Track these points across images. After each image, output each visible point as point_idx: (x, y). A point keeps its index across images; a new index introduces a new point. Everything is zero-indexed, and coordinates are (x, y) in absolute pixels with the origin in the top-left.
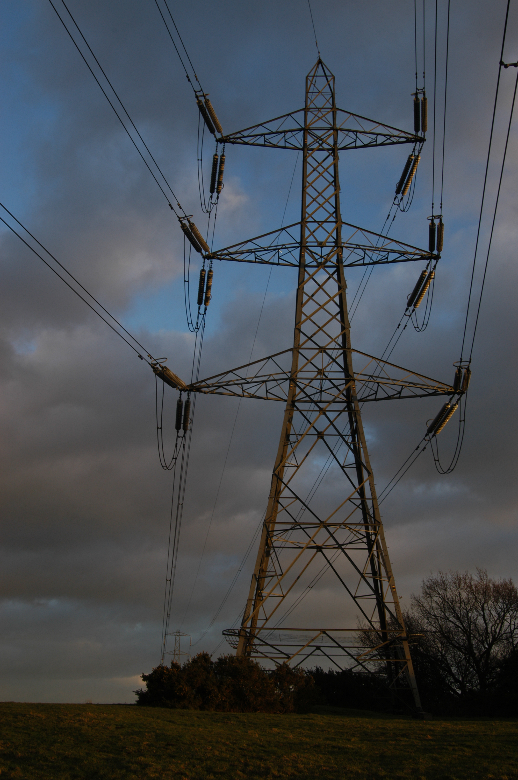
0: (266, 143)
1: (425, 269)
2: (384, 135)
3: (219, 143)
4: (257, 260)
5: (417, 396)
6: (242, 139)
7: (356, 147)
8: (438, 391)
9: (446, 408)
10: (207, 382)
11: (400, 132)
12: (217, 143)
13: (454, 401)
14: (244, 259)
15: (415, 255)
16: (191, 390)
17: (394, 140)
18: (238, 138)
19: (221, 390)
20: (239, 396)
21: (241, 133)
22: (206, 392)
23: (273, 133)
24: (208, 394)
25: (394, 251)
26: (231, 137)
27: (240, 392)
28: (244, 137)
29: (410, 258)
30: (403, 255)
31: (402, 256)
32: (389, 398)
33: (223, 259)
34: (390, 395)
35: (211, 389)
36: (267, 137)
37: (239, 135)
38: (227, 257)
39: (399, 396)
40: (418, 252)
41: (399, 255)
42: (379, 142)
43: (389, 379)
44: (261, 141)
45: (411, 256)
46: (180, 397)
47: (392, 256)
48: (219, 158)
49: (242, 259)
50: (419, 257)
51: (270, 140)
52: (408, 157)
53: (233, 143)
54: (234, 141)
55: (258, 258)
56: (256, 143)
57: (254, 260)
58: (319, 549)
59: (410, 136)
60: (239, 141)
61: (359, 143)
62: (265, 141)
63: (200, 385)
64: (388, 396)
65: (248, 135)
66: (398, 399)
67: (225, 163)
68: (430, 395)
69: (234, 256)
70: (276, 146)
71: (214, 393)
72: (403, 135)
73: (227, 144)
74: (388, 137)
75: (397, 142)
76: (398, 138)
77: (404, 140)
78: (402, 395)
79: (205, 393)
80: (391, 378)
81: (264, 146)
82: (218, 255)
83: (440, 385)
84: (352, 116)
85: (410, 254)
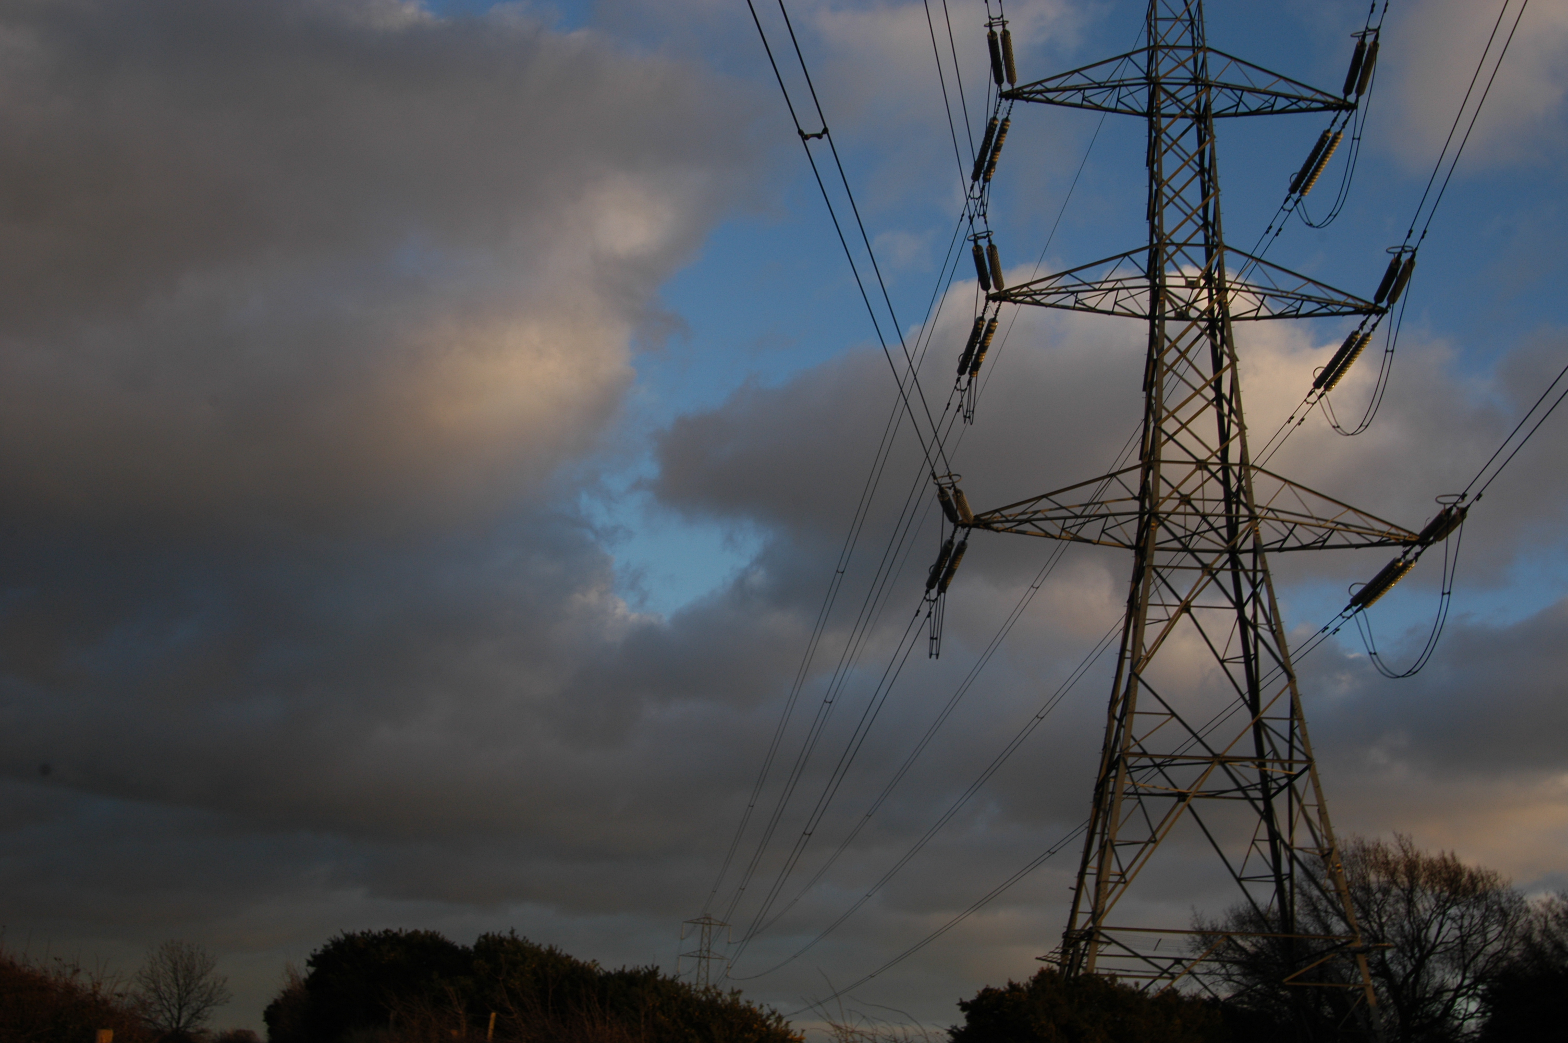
0: (1085, 103)
1: (1357, 329)
2: (1287, 97)
3: (1004, 99)
4: (1077, 305)
5: (1351, 546)
6: (1045, 94)
7: (1236, 115)
8: (1390, 539)
9: (1395, 568)
10: (1004, 512)
11: (1313, 93)
12: (1001, 100)
13: (1410, 557)
14: (1058, 303)
15: (1343, 306)
16: (976, 526)
17: (1302, 104)
18: (1038, 92)
19: (1026, 527)
20: (1052, 537)
21: (1044, 84)
22: (999, 529)
23: (1100, 86)
24: (1002, 533)
25: (1309, 299)
26: (1026, 90)
27: (1056, 532)
28: (1049, 91)
29: (1335, 311)
30: (1325, 307)
31: (1322, 307)
32: (1304, 547)
33: (1021, 302)
34: (1305, 543)
35: (1008, 525)
36: (1087, 93)
37: (1039, 87)
38: (1028, 299)
39: (1321, 545)
40: (1350, 301)
41: (1319, 306)
42: (1276, 108)
43: (1312, 517)
44: (1077, 98)
45: (1338, 307)
46: (953, 537)
47: (1308, 307)
48: (999, 123)
49: (1052, 302)
50: (1351, 309)
51: (1091, 99)
52: (1322, 133)
53: (1028, 100)
54: (1032, 96)
55: (1080, 302)
56: (1068, 101)
57: (1072, 304)
58: (1182, 797)
59: (1330, 100)
60: (1039, 97)
61: (1242, 109)
62: (1083, 99)
63: (989, 518)
64: (1299, 545)
65: (1057, 87)
66: (1318, 551)
67: (1008, 133)
68: (1372, 545)
69: (1038, 298)
70: (1099, 108)
71: (1014, 531)
72: (1318, 97)
73: (1017, 102)
74: (1294, 101)
75: (1306, 108)
76: (1308, 103)
77: (1320, 105)
78: (1327, 544)
79: (997, 530)
80: (1315, 515)
81: (1081, 106)
82: (1012, 295)
83: (1393, 531)
84: (1233, 62)
85: (1338, 303)
